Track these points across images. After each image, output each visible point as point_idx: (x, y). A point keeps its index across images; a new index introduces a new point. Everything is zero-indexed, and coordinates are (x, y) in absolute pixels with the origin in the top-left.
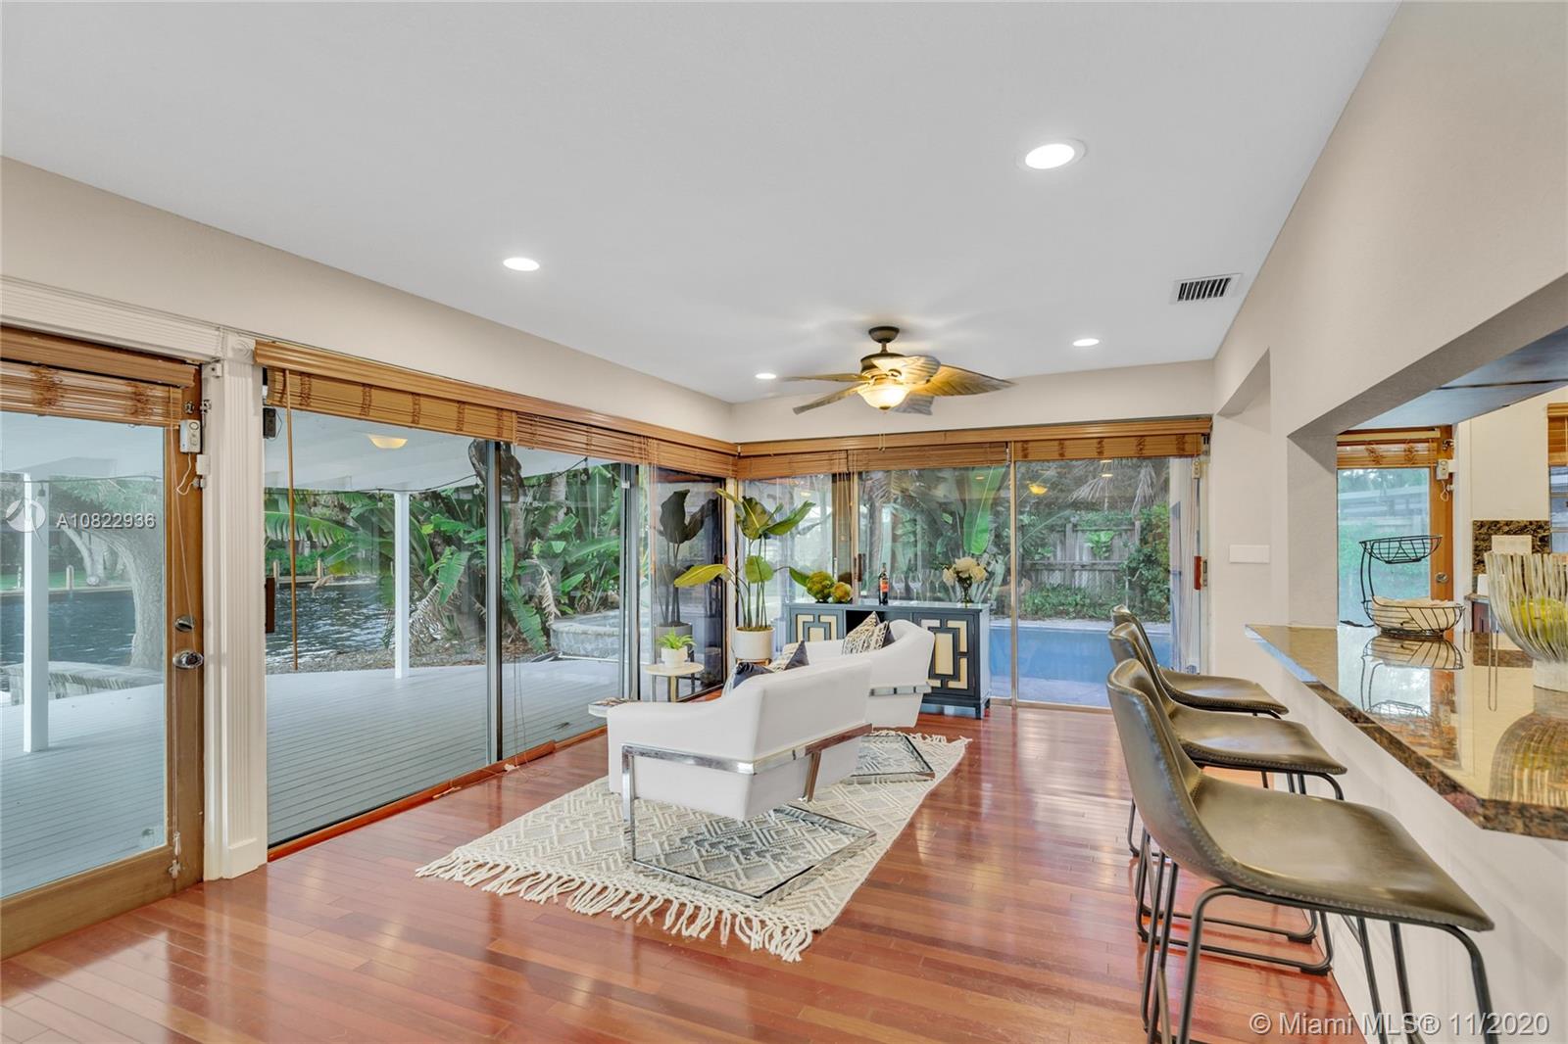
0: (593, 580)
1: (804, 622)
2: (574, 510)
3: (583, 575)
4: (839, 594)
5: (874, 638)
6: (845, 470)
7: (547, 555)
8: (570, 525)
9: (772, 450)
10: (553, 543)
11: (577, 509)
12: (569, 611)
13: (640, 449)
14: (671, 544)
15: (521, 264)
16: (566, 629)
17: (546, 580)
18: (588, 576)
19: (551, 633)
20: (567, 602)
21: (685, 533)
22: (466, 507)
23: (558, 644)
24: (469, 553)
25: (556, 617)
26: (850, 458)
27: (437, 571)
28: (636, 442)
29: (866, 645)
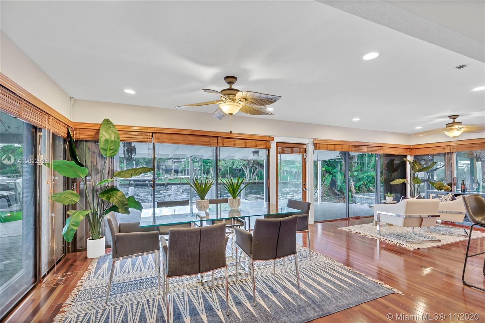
0: (365, 184)
1: (432, 196)
2: (360, 164)
3: (363, 182)
4: (445, 188)
5: (449, 198)
6: (449, 151)
7: (352, 176)
8: (359, 168)
9: (422, 147)
10: (354, 173)
11: (360, 163)
12: (359, 192)
13: (381, 150)
14: (390, 173)
15: (356, 119)
16: (358, 196)
17: (352, 183)
18: (364, 182)
19: (354, 197)
20: (358, 189)
21: (394, 170)
22: (331, 163)
23: (356, 200)
24: (332, 175)
25: (355, 193)
26: (451, 148)
27: (325, 179)
28: (380, 148)
29: (446, 200)
